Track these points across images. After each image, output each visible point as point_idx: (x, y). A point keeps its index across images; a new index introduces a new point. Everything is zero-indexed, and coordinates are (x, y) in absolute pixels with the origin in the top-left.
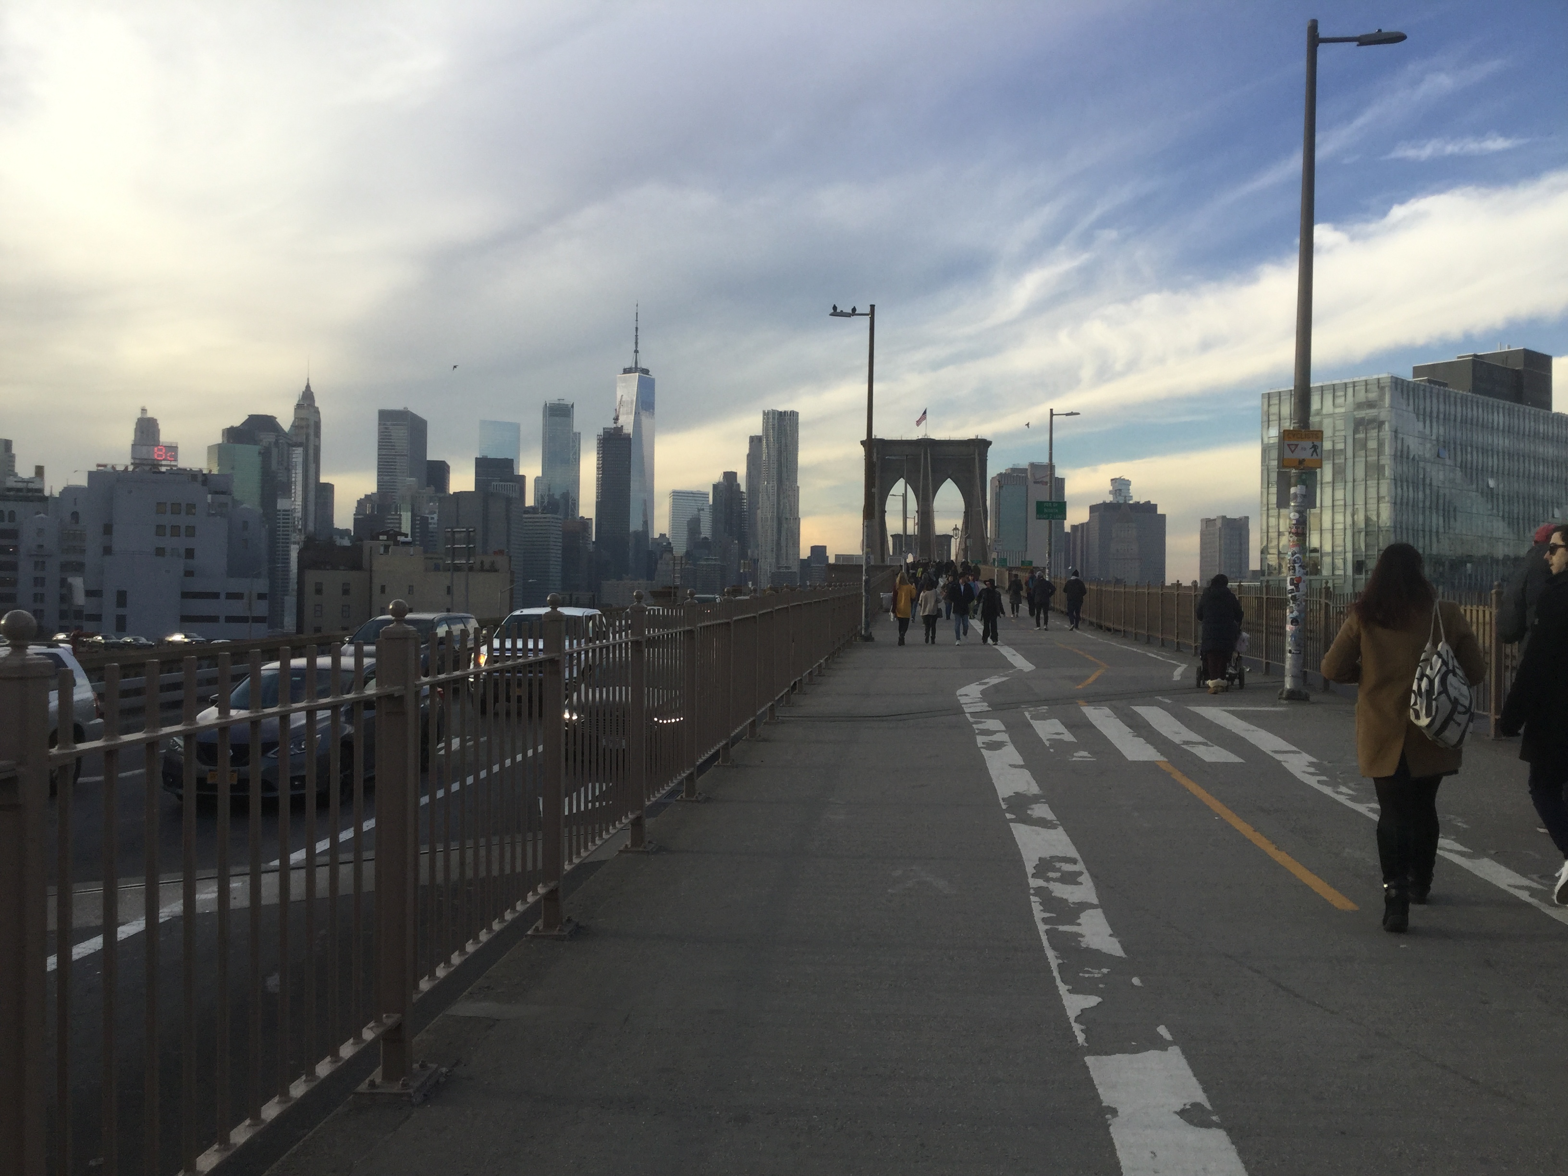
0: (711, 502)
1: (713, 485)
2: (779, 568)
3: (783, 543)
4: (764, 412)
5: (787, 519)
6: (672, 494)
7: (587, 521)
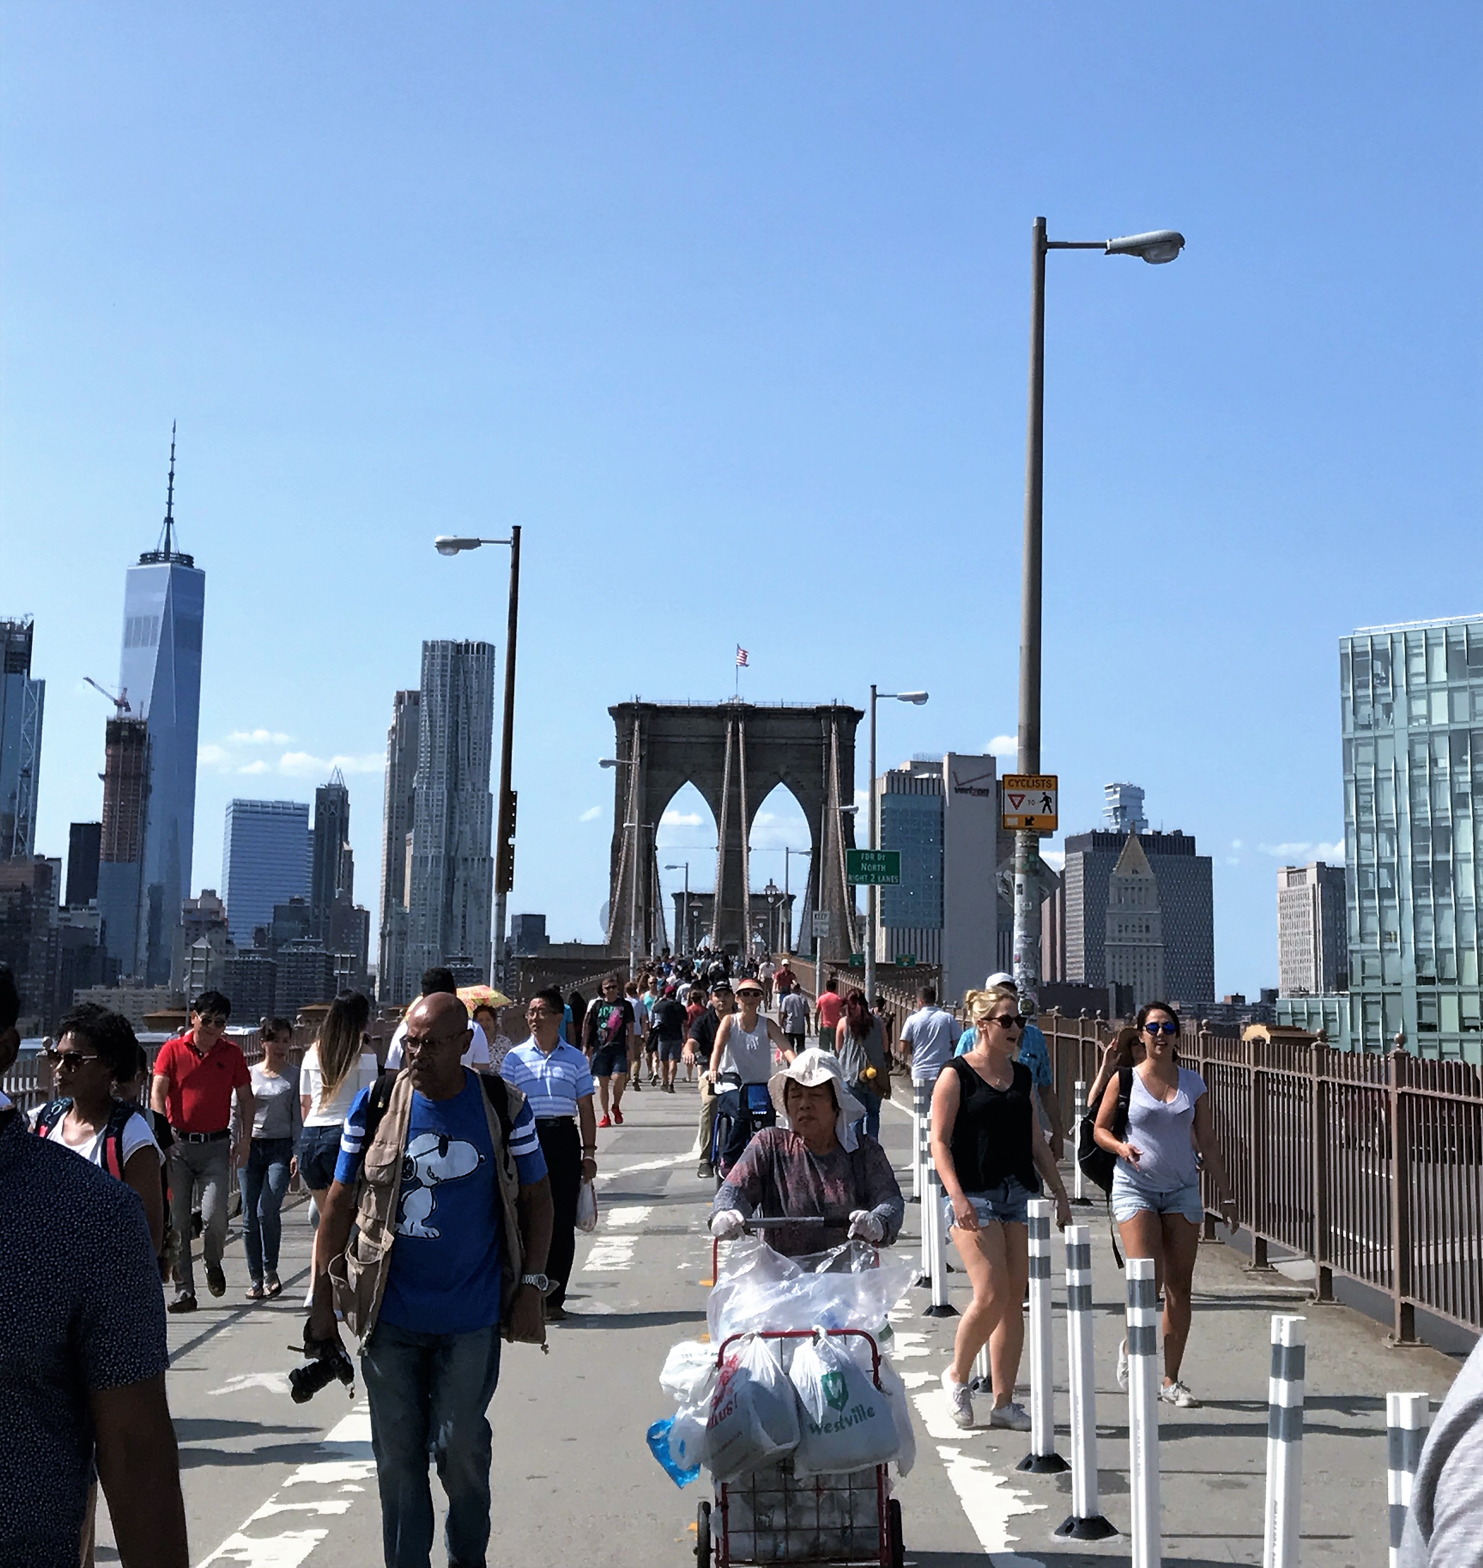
0: (312, 825)
1: (318, 790)
2: (447, 961)
3: (457, 911)
4: (425, 644)
5: (466, 860)
6: (232, 808)
7: (50, 864)
